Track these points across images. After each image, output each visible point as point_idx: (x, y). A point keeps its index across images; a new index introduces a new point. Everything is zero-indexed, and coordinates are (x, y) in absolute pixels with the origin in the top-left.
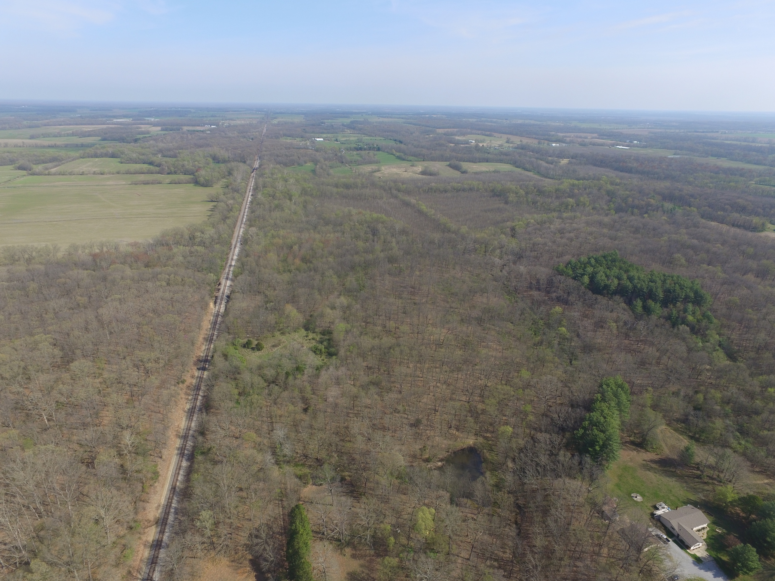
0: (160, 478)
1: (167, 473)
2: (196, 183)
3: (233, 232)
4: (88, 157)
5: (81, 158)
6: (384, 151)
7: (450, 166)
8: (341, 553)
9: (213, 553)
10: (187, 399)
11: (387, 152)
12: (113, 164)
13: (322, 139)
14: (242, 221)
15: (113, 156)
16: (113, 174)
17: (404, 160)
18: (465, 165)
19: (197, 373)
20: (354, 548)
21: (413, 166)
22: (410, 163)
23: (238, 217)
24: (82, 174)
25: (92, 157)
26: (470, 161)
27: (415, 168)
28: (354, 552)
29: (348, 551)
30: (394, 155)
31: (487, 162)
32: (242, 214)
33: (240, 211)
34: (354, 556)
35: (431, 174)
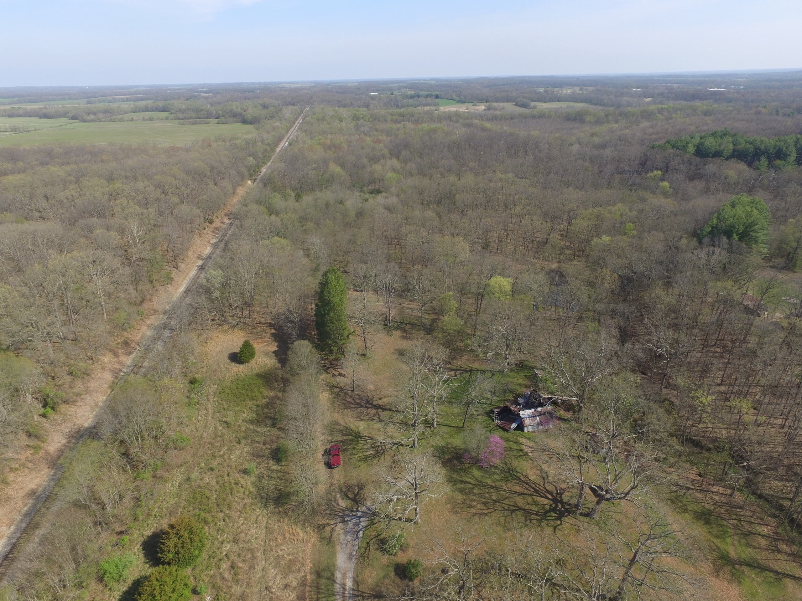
0: (173, 282)
1: (183, 281)
2: (245, 122)
3: (278, 144)
4: (139, 111)
5: (133, 112)
6: (442, 98)
7: (517, 105)
8: (388, 334)
9: (226, 327)
10: (214, 236)
11: (447, 99)
12: (164, 114)
13: (376, 93)
14: (289, 138)
15: (164, 110)
16: (162, 120)
17: (465, 102)
18: (533, 104)
19: (227, 221)
20: (405, 331)
21: (475, 105)
22: (472, 104)
23: (284, 136)
24: (132, 120)
25: (143, 111)
26: (539, 102)
27: (477, 107)
28: (405, 335)
29: (397, 333)
30: (455, 100)
31: (559, 101)
32: (288, 135)
33: (287, 133)
34: (404, 338)
35: (495, 109)
